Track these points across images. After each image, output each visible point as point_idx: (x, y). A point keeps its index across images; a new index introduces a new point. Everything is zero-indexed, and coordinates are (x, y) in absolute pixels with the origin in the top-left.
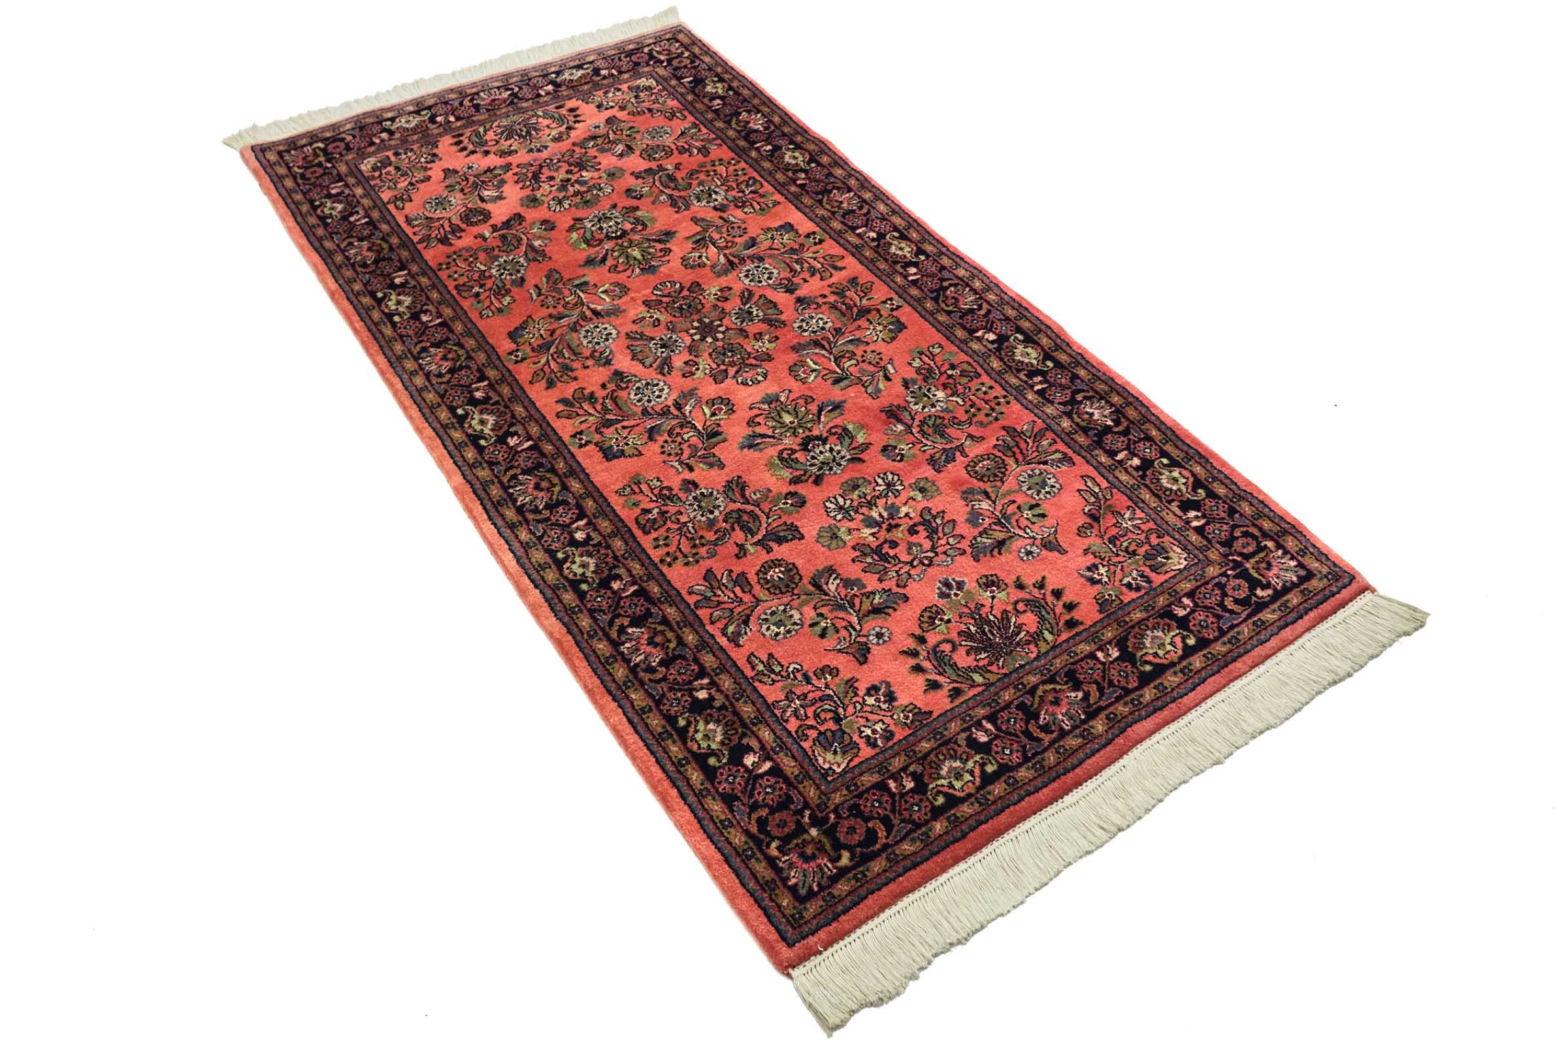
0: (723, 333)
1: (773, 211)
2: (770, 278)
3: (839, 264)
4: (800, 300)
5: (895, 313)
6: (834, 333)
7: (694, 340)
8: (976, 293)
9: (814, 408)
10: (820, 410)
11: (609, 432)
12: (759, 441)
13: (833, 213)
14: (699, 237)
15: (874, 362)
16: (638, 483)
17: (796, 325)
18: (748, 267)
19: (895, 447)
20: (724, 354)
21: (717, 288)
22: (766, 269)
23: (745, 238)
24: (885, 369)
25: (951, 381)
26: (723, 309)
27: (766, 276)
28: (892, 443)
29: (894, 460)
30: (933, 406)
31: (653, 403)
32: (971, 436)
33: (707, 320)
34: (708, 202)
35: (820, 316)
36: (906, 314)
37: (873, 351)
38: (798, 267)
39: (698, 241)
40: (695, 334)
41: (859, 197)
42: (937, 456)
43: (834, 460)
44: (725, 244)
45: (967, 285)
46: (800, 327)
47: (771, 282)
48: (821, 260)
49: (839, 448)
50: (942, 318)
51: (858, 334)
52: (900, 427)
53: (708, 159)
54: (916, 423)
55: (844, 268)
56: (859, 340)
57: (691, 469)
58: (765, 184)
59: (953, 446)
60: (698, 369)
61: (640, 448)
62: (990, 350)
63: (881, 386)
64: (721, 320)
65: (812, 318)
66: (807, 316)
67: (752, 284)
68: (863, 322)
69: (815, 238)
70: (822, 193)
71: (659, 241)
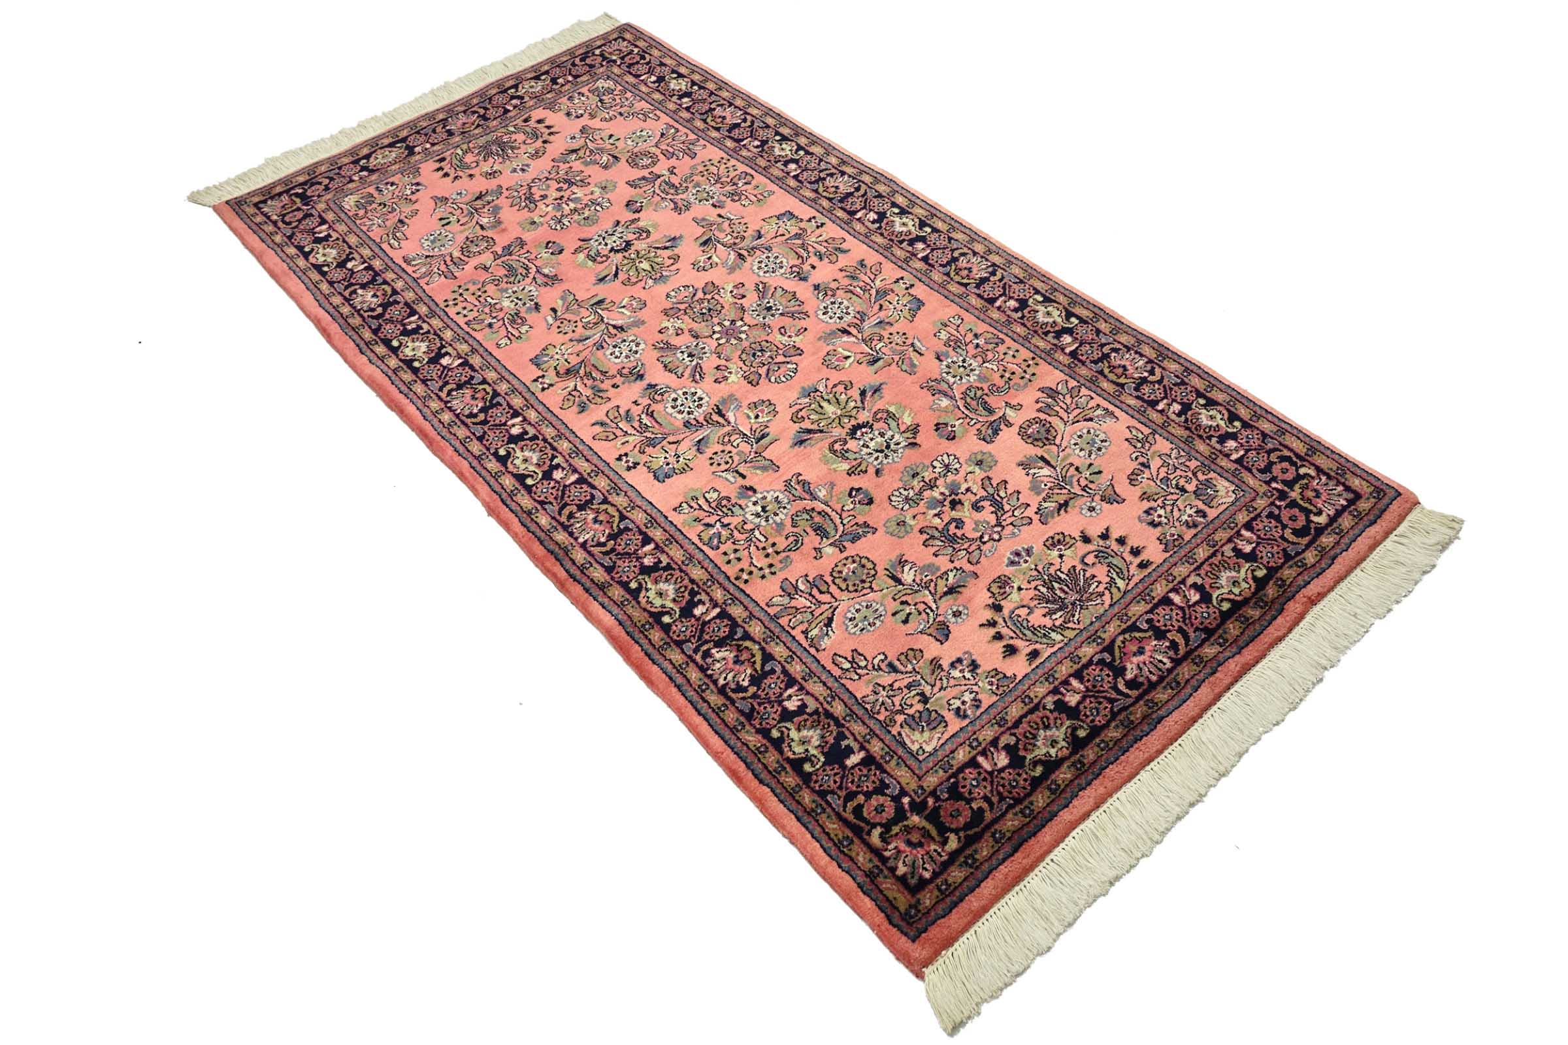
0: (714, 333)
1: (681, 499)
2: (675, 400)
3: (598, 429)
4: (641, 377)
5: (540, 373)
6: (604, 344)
7: (742, 319)
8: (450, 408)
9: (621, 276)
10: (616, 275)
11: (794, 230)
12: (668, 244)
13: (605, 501)
14: (764, 442)
15: (565, 322)
16: (759, 201)
17: (642, 346)
18: (701, 411)
19: (552, 254)
20: (710, 310)
21: (730, 380)
22: (681, 412)
23: (709, 452)
24: (556, 319)
25: (494, 315)
26: (719, 357)
27: (679, 402)
28: (553, 257)
29: (554, 243)
30: (514, 292)
31: (764, 257)
32: (486, 269)
33: (734, 341)
34: (764, 498)
35: (617, 361)
36: (528, 374)
37: (565, 333)
38: (646, 420)
39: (763, 437)
40: (742, 326)
41: (571, 534)
42: (518, 248)
43: (604, 238)
44: (732, 439)
45: (457, 416)
46: (638, 345)
47: (673, 396)
48: (619, 432)
49: (600, 247)
50: (491, 375)
51: (580, 347)
52: (546, 271)
53: (781, 576)
54: (531, 276)
55: (593, 425)
56: (580, 341)
57: (720, 216)
58: (696, 540)
59: (502, 259)
60: (731, 292)
61: (765, 224)
62: (451, 345)
63: (560, 302)
64: (719, 345)
65: (627, 357)
66: (632, 359)
67: (693, 390)
68: (574, 360)
69: (627, 462)
70: (621, 532)
71: (809, 431)
